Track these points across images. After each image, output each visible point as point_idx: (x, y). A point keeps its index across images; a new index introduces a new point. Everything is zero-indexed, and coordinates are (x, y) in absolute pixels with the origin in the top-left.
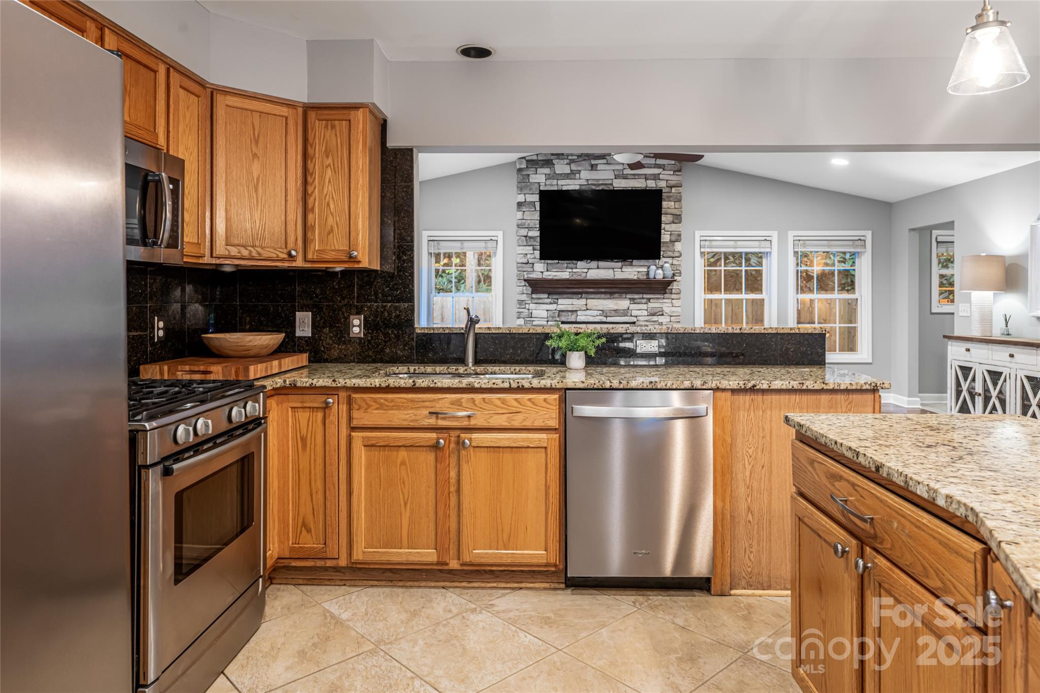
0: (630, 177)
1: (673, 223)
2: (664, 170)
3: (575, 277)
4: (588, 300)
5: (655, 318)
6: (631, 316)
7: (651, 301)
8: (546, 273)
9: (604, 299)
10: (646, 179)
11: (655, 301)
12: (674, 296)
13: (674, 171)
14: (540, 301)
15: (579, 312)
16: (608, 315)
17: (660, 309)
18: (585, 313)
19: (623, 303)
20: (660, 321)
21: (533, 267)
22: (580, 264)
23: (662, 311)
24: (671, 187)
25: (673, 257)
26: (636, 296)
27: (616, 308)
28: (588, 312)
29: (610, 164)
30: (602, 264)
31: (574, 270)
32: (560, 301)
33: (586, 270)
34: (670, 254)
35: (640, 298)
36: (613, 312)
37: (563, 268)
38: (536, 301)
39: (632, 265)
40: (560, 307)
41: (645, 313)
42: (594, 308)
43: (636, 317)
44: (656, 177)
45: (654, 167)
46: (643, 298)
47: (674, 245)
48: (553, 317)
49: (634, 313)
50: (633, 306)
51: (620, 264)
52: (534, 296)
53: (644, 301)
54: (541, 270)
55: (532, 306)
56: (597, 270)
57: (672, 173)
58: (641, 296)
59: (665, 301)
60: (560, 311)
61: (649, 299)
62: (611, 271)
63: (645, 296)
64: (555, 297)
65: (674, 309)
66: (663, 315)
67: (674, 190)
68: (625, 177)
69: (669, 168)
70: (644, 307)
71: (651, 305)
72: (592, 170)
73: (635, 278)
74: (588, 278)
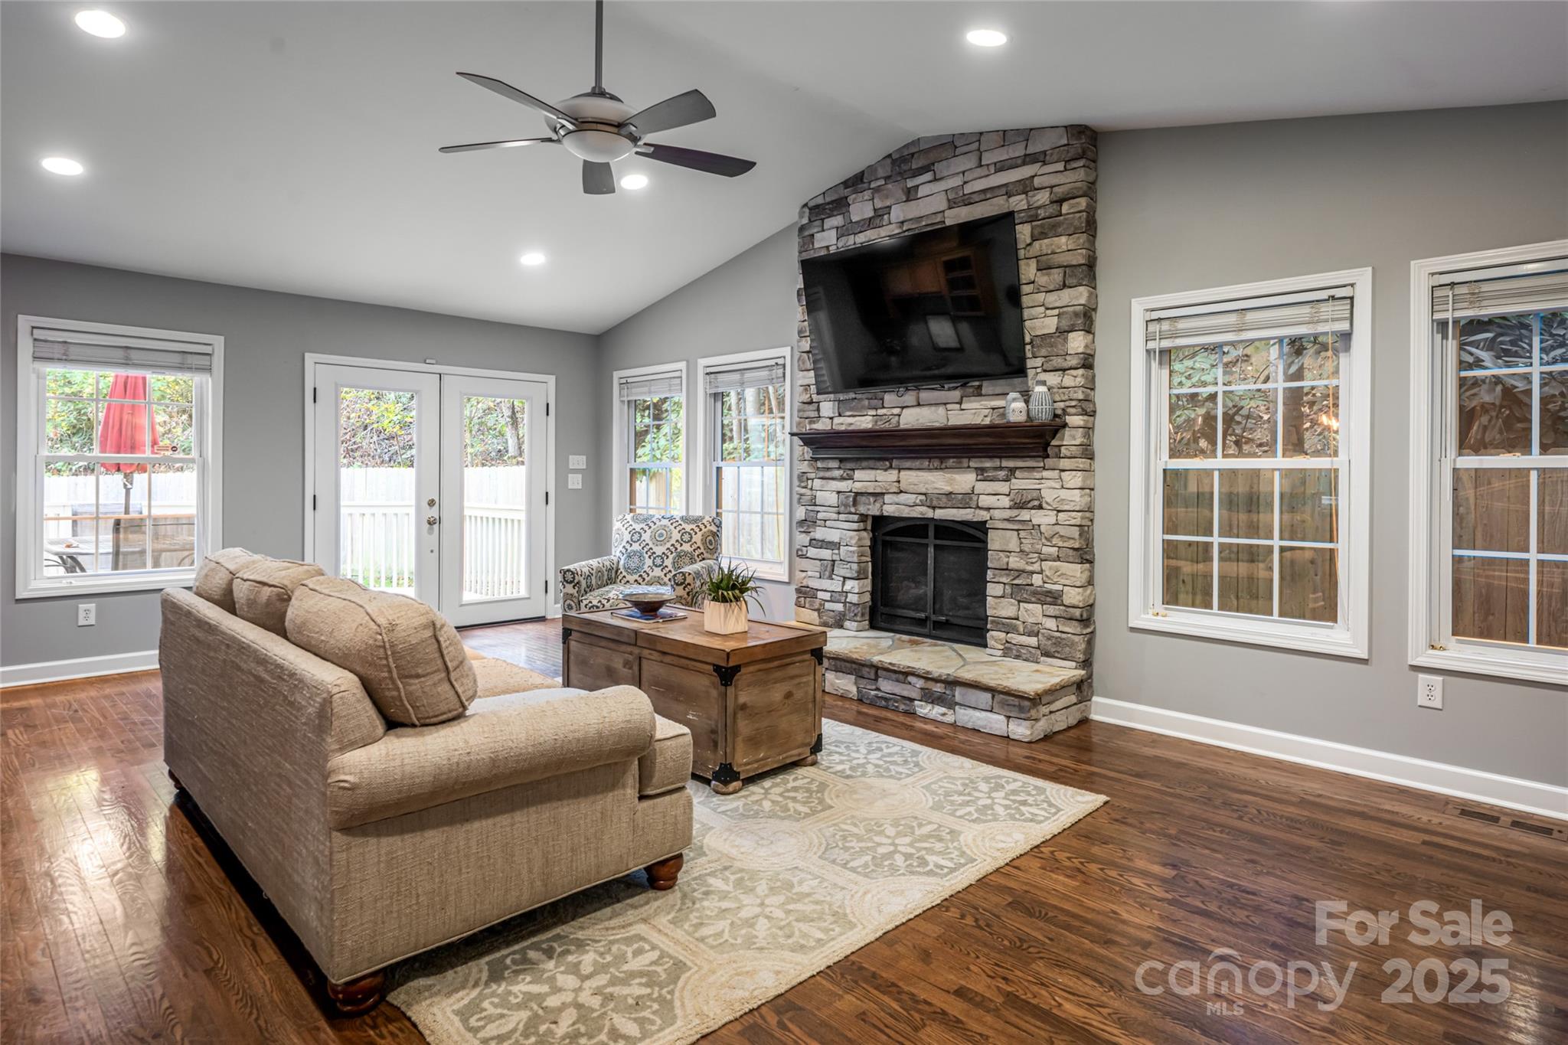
0: (976, 198)
1: (1064, 286)
2: (1045, 163)
3: (881, 426)
4: (903, 473)
5: (1025, 515)
6: (978, 507)
7: (1018, 473)
8: (837, 420)
9: (930, 470)
10: (1009, 195)
11: (1026, 474)
12: (1064, 463)
13: (1066, 162)
14: (828, 474)
15: (886, 497)
16: (935, 503)
17: (1035, 494)
18: (895, 498)
19: (963, 480)
20: (1035, 521)
21: (818, 410)
22: (889, 398)
23: (1040, 498)
24: (1060, 201)
25: (1064, 370)
26: (988, 464)
27: (948, 489)
28: (902, 498)
29: (941, 179)
30: (925, 395)
31: (881, 412)
32: (858, 475)
33: (896, 411)
34: (1058, 362)
35: (996, 469)
36: (944, 499)
37: (863, 408)
38: (821, 474)
39: (980, 395)
40: (858, 487)
41: (1006, 502)
42: (911, 488)
43: (988, 509)
44: (1026, 187)
45: (1024, 164)
46: (1001, 468)
47: (1066, 340)
48: (846, 506)
49: (984, 501)
50: (981, 487)
51: (956, 394)
52: (819, 464)
53: (1002, 474)
54: (831, 416)
55: (817, 483)
56: (917, 410)
57: (1060, 166)
58: (997, 463)
59: (1045, 474)
60: (857, 494)
61: (1012, 471)
62: (941, 410)
63: (1006, 463)
64: (849, 465)
65: (1064, 494)
66: (1040, 507)
67: (1065, 208)
68: (967, 201)
69: (1055, 157)
70: (1003, 487)
71: (1018, 484)
72: (908, 200)
73: (987, 421)
74: (902, 426)
